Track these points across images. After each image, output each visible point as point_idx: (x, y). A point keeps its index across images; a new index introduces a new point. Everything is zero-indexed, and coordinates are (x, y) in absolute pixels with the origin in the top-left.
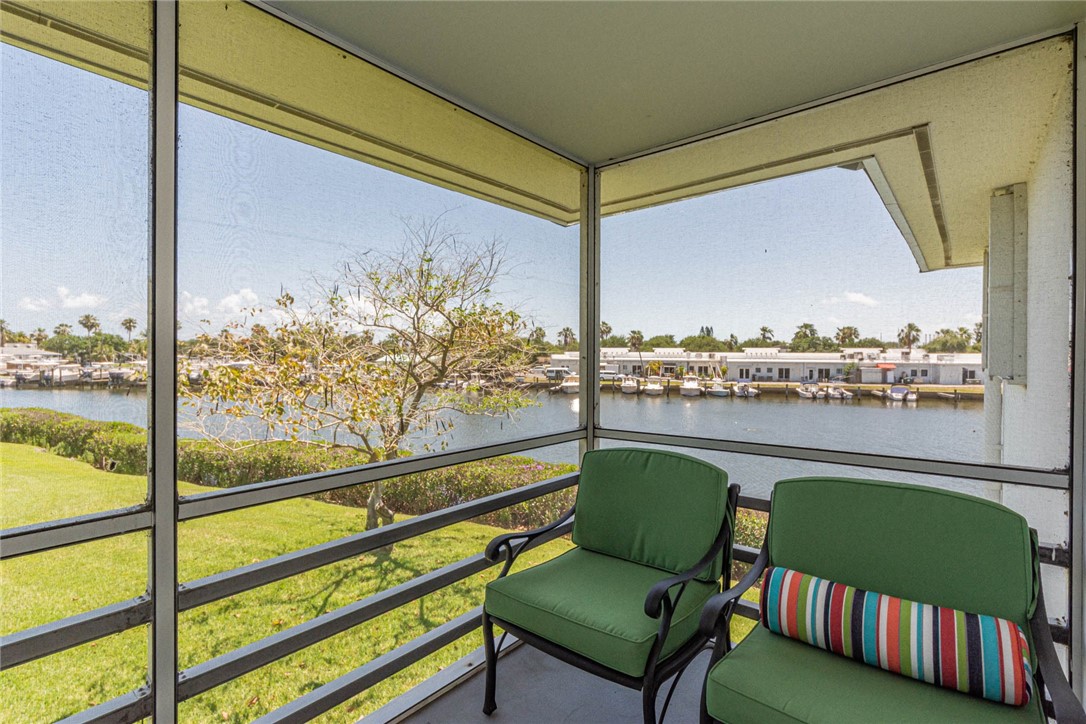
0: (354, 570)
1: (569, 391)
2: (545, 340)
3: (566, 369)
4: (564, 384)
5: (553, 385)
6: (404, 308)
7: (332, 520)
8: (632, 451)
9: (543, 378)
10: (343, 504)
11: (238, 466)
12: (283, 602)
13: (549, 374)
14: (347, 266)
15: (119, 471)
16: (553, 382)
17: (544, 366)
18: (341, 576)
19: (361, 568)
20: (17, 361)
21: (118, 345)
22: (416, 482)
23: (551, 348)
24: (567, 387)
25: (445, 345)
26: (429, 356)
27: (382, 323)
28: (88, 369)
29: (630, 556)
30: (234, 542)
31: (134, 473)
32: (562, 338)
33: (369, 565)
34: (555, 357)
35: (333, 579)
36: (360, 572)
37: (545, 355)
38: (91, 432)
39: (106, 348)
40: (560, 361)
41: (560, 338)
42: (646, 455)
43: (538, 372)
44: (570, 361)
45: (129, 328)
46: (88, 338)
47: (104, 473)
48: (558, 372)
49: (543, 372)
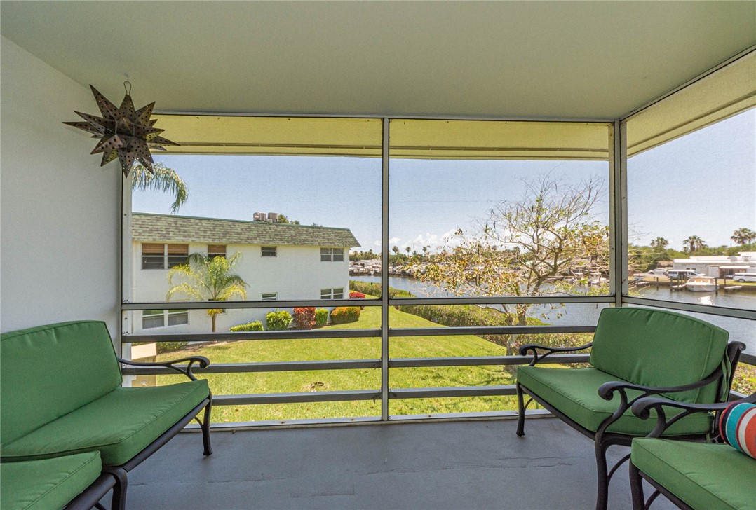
0: (498, 379)
1: (695, 289)
2: (667, 247)
3: (692, 271)
4: (689, 283)
5: (675, 284)
6: (527, 231)
7: (489, 349)
8: (638, 309)
9: (663, 278)
10: (496, 343)
11: (446, 315)
12: (461, 383)
13: (670, 275)
14: (492, 211)
15: (403, 311)
16: (674, 281)
17: (666, 269)
18: (490, 379)
19: (502, 378)
20: (375, 265)
21: (404, 258)
22: (543, 339)
23: (674, 254)
24: (693, 287)
25: (557, 252)
26: (545, 259)
27: (515, 240)
28: (395, 269)
29: (630, 379)
30: (442, 349)
31: (407, 312)
32: (688, 245)
33: (507, 378)
34: (676, 261)
35: (486, 379)
36: (501, 380)
37: (667, 259)
38: (394, 294)
39: (401, 260)
40: (684, 264)
41: (685, 246)
42: (648, 313)
43: (659, 273)
44: (696, 264)
45: (408, 251)
46: (395, 256)
47: (398, 311)
48: (680, 273)
49: (664, 273)
